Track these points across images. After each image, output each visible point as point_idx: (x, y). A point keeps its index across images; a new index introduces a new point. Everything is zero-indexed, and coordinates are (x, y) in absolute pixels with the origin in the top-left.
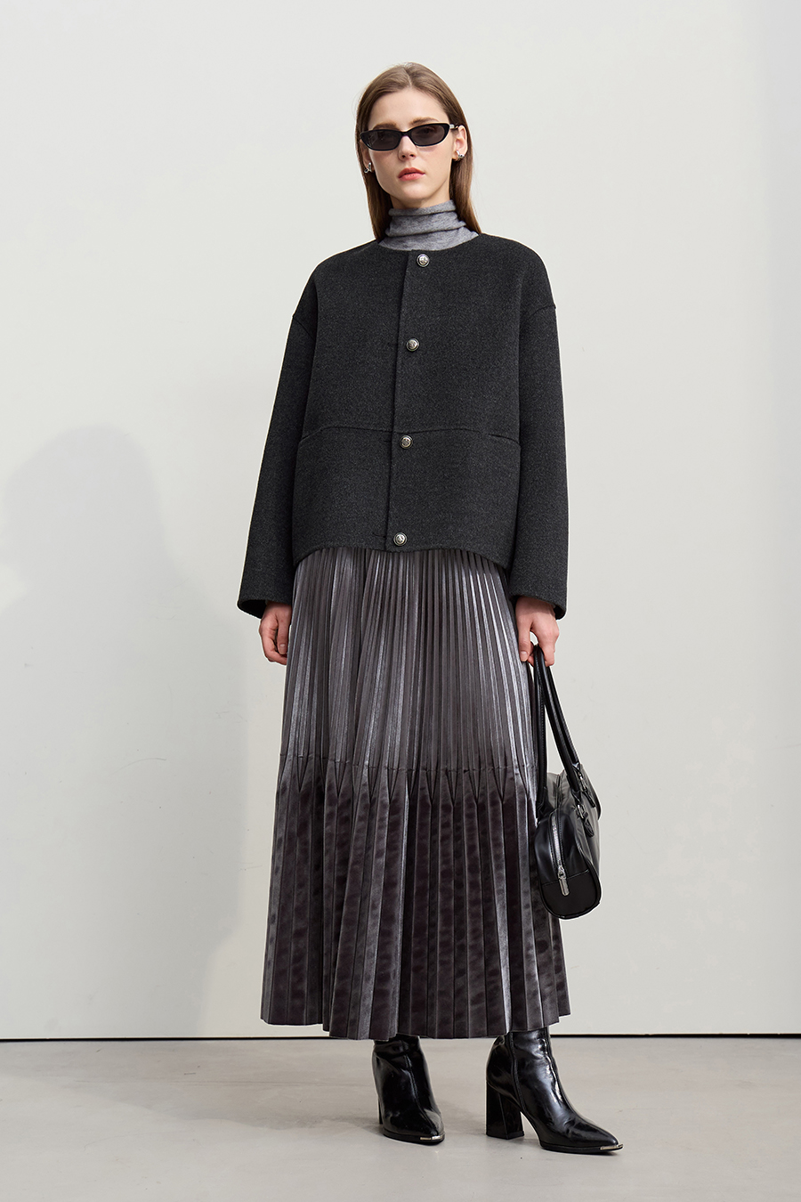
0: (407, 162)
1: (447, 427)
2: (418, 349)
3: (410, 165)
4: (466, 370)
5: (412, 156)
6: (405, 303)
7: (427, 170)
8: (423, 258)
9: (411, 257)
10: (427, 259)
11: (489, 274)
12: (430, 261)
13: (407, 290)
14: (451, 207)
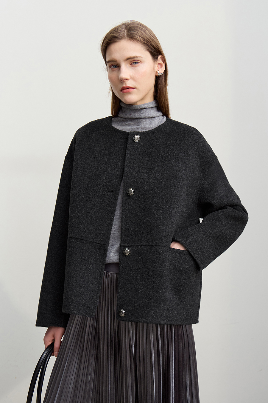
0: (124, 83)
1: (151, 244)
2: (135, 193)
3: (126, 85)
4: (162, 208)
5: (127, 79)
6: (126, 165)
7: (137, 86)
8: (137, 137)
9: (130, 137)
10: (139, 137)
11: (175, 146)
12: (141, 138)
13: (128, 156)
14: (153, 104)
